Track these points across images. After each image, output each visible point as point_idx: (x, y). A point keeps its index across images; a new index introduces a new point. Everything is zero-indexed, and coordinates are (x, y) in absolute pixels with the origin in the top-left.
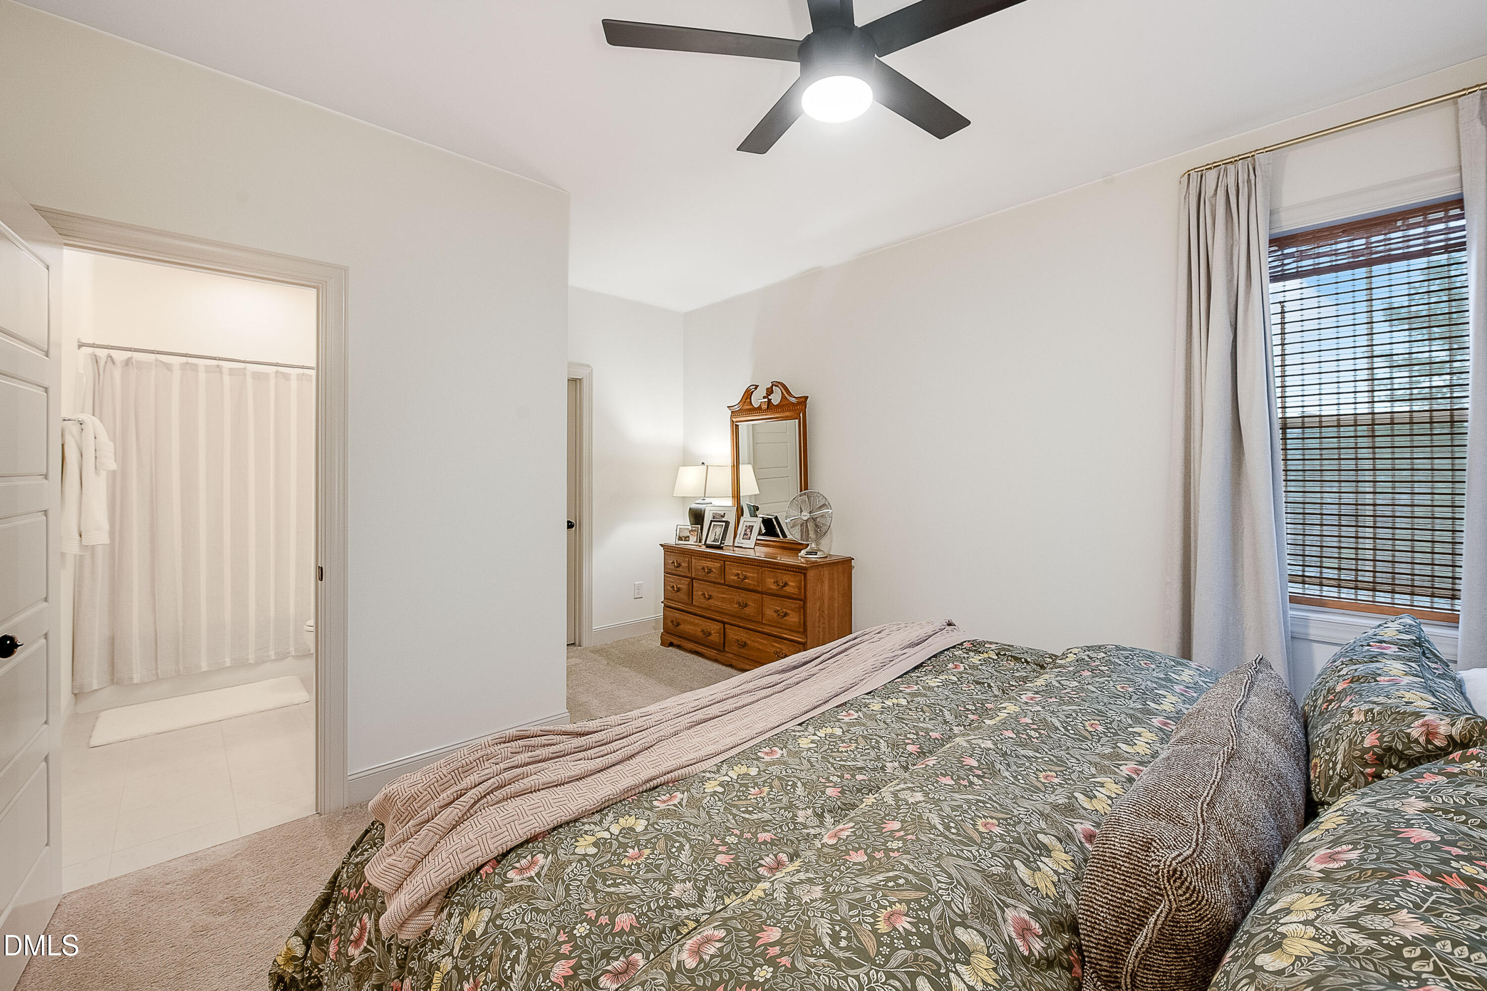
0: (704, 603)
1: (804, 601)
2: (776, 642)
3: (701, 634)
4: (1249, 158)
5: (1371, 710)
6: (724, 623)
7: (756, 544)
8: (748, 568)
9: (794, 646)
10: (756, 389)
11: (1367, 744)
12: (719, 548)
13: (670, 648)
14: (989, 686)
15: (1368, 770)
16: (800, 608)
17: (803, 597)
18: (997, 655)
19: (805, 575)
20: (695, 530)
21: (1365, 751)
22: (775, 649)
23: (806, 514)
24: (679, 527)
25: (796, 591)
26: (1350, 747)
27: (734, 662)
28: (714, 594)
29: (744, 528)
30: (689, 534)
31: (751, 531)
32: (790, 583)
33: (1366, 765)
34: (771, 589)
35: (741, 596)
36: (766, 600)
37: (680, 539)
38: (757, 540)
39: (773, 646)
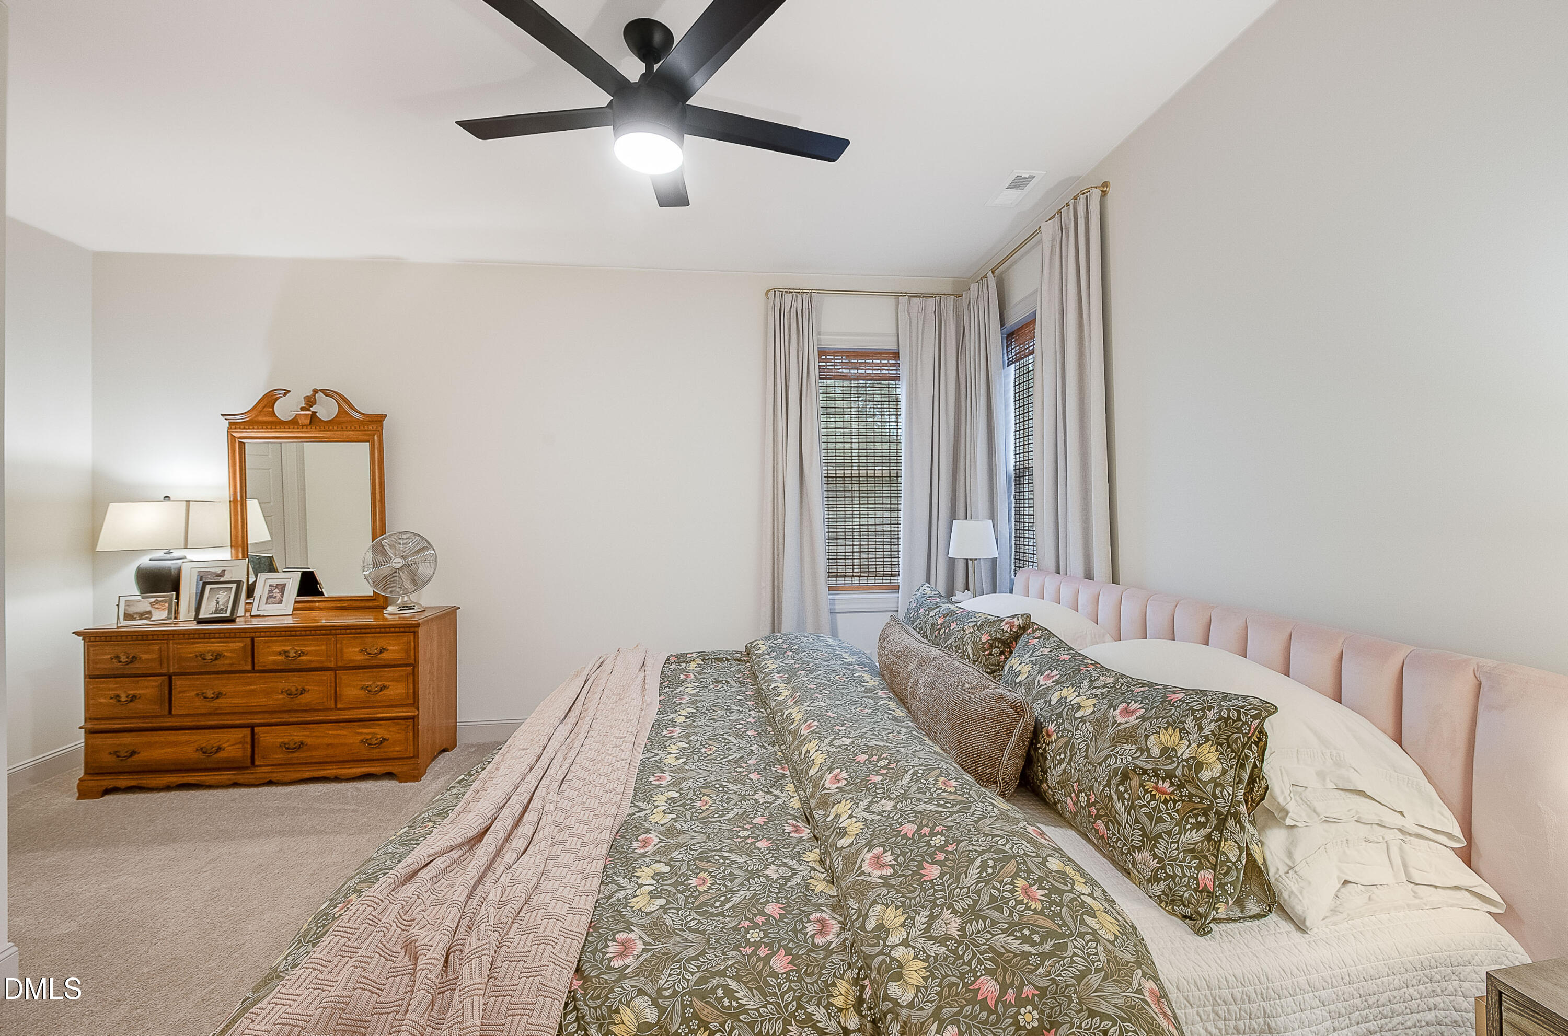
0: (200, 705)
1: (414, 665)
2: (359, 727)
3: (200, 755)
4: (809, 292)
5: (976, 625)
6: (252, 727)
7: (295, 609)
8: (307, 640)
9: (398, 724)
10: (285, 395)
11: (984, 640)
12: (231, 620)
13: (106, 797)
14: (727, 682)
15: (986, 653)
16: (407, 676)
17: (412, 661)
18: (702, 661)
19: (415, 633)
20: (164, 601)
21: (984, 644)
22: (360, 738)
23: (400, 560)
24: (123, 600)
25: (401, 655)
26: (974, 645)
27: (275, 777)
28: (224, 690)
29: (267, 588)
30: (149, 608)
31: (282, 592)
32: (390, 648)
33: (986, 650)
34: (356, 661)
35: (293, 682)
36: (344, 677)
37: (128, 617)
38: (296, 602)
39: (358, 733)
